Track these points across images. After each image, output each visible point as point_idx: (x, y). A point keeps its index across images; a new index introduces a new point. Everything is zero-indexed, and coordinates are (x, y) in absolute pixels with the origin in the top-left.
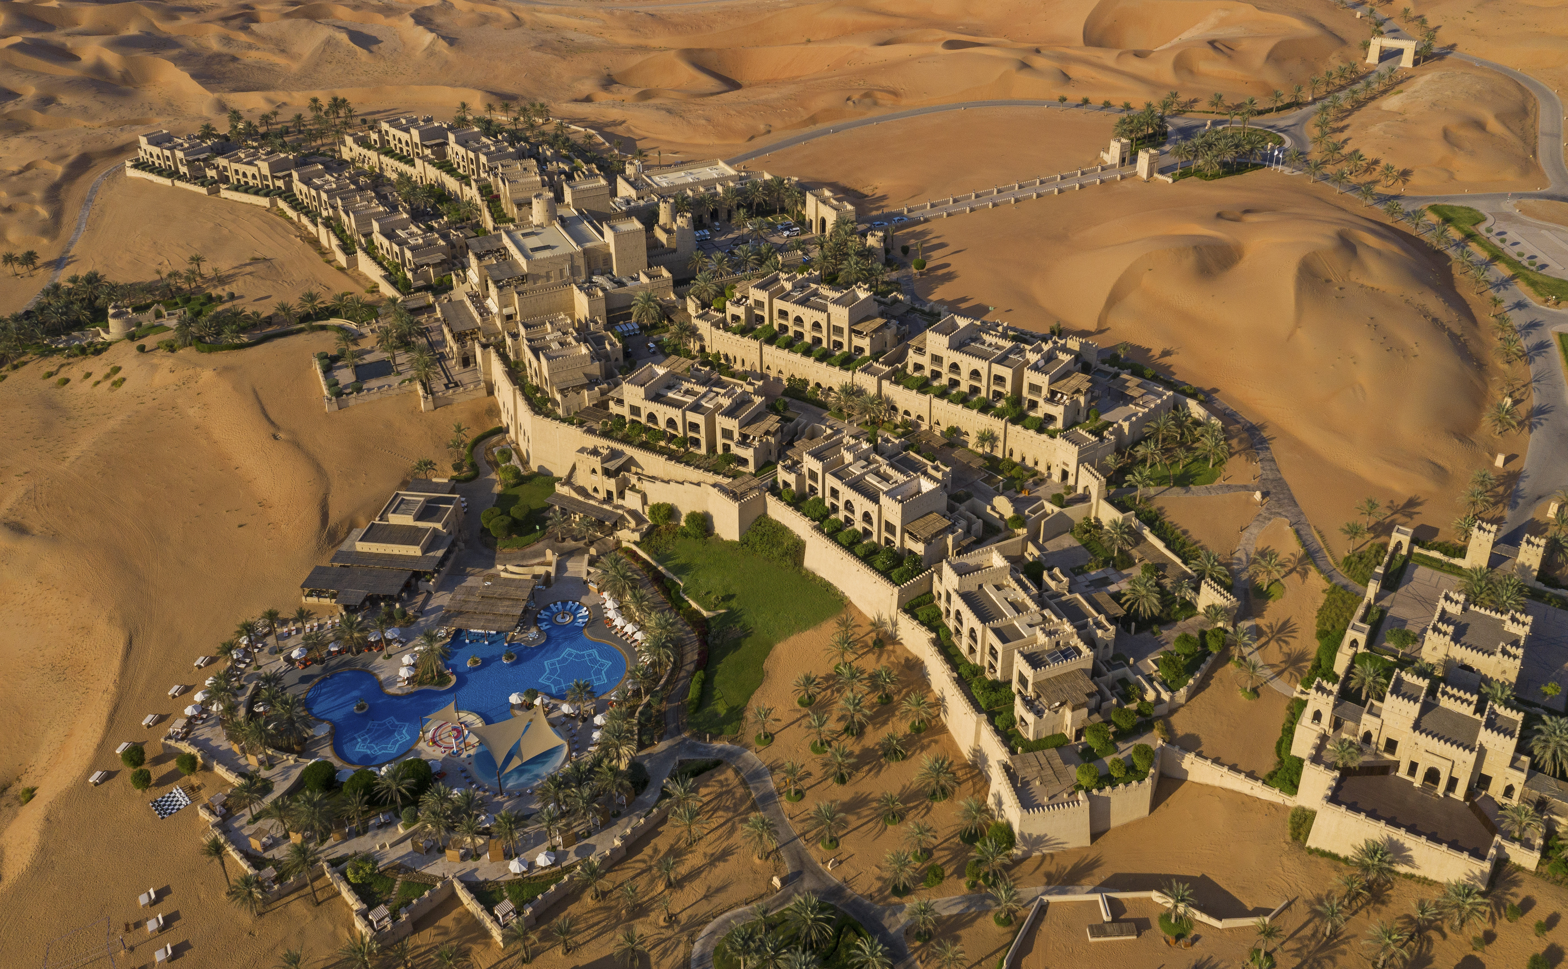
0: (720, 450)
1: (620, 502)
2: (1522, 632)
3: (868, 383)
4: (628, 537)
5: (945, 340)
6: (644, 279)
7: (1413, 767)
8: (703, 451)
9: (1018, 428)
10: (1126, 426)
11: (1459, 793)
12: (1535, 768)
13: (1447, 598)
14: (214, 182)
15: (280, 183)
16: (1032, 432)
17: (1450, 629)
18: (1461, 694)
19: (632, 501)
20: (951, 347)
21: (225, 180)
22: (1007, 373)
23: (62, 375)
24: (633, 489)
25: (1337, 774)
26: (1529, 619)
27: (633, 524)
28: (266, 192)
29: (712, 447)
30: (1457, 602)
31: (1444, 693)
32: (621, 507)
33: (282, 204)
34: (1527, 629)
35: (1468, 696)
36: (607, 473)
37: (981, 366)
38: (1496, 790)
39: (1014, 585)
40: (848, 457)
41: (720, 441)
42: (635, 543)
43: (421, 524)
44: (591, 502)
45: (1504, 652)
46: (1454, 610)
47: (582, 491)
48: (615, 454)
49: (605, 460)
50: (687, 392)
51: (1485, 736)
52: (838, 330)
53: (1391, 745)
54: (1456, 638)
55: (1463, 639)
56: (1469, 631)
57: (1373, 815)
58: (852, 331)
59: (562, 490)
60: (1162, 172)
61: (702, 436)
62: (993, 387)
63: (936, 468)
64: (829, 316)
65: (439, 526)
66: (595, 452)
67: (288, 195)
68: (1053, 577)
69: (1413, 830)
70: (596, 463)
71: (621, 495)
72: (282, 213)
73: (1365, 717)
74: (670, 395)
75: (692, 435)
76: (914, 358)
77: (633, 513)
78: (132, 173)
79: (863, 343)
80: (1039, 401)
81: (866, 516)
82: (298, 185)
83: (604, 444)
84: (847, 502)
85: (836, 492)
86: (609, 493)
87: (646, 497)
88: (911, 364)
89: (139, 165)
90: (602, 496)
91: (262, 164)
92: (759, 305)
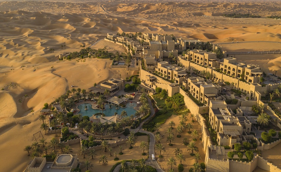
0: (174, 79)
1: (152, 88)
3: (209, 70)
5: (228, 61)
6: (173, 51)
8: (170, 79)
9: (241, 82)
14: (116, 41)
15: (125, 41)
16: (245, 83)
19: (154, 87)
20: (229, 63)
22: (241, 69)
23: (79, 61)
24: (155, 85)
27: (153, 92)
28: (123, 43)
29: (172, 78)
36: (151, 81)
37: (235, 67)
39: (227, 110)
41: (174, 77)
42: (152, 95)
43: (113, 83)
44: (146, 86)
48: (153, 77)
50: (171, 67)
52: (206, 60)
58: (209, 60)
59: (142, 84)
61: (170, 76)
62: (238, 73)
63: (218, 86)
64: (204, 56)
65: (116, 84)
66: (150, 76)
68: (239, 111)
70: (149, 78)
71: (152, 86)
72: (123, 46)
74: (167, 67)
75: (169, 75)
76: (221, 67)
77: (153, 90)
78: (105, 39)
79: (211, 63)
80: (248, 76)
81: (197, 92)
82: (127, 41)
83: (152, 75)
84: (194, 89)
85: (192, 86)
86: (150, 85)
87: (156, 87)
88: (220, 68)
89: (107, 38)
90: (149, 86)
91: (123, 38)
92: (191, 55)
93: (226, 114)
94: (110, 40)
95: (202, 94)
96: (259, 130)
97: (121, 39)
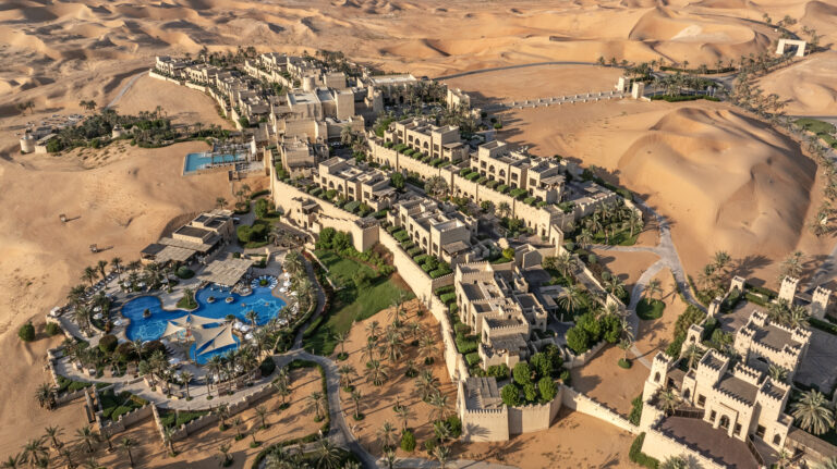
1: (310, 229)
2: (803, 341)
3: (446, 175)
4: (309, 247)
5: (487, 152)
6: (351, 121)
7: (713, 414)
9: (521, 203)
10: (583, 207)
11: (743, 436)
12: (796, 425)
13: (755, 315)
14: (184, 79)
15: (211, 81)
16: (527, 206)
17: (753, 333)
18: (751, 370)
19: (316, 229)
20: (491, 156)
21: (188, 78)
22: (518, 171)
24: (317, 222)
25: (662, 413)
26: (809, 334)
27: (314, 240)
28: (205, 85)
29: (360, 201)
30: (761, 318)
31: (739, 368)
32: (310, 232)
33: (210, 90)
34: (806, 339)
35: (755, 372)
36: (305, 212)
37: (505, 167)
38: (768, 438)
39: (495, 283)
40: (423, 209)
41: (363, 199)
42: (313, 251)
43: (207, 229)
44: (296, 227)
45: (787, 350)
46: (760, 323)
47: (293, 221)
48: (310, 202)
49: (304, 204)
50: (352, 173)
51: (761, 398)
52: (436, 147)
53: (702, 399)
54: (757, 339)
55: (762, 340)
56: (767, 336)
57: (681, 441)
58: (443, 148)
59: (283, 220)
60: (647, 95)
61: (355, 196)
62: (512, 181)
63: (470, 219)
64: (432, 139)
65: (215, 230)
66: (300, 200)
67: (214, 87)
68: (519, 282)
69: (706, 454)
70: (299, 205)
71: (311, 225)
72: (209, 94)
73: (686, 379)
74: (343, 173)
75: (349, 194)
76: (473, 164)
77: (315, 235)
78: (152, 75)
79: (448, 155)
80: (534, 188)
81: (425, 240)
82: (218, 81)
83: (305, 197)
84: (417, 233)
85: (412, 226)
86: (305, 223)
87: (321, 226)
88: (471, 167)
89: (156, 71)
90: (302, 225)
91: (205, 71)
92: (400, 133)
93: (493, 295)
94: (168, 75)
95: (435, 247)
96: (564, 320)
97: (199, 74)
